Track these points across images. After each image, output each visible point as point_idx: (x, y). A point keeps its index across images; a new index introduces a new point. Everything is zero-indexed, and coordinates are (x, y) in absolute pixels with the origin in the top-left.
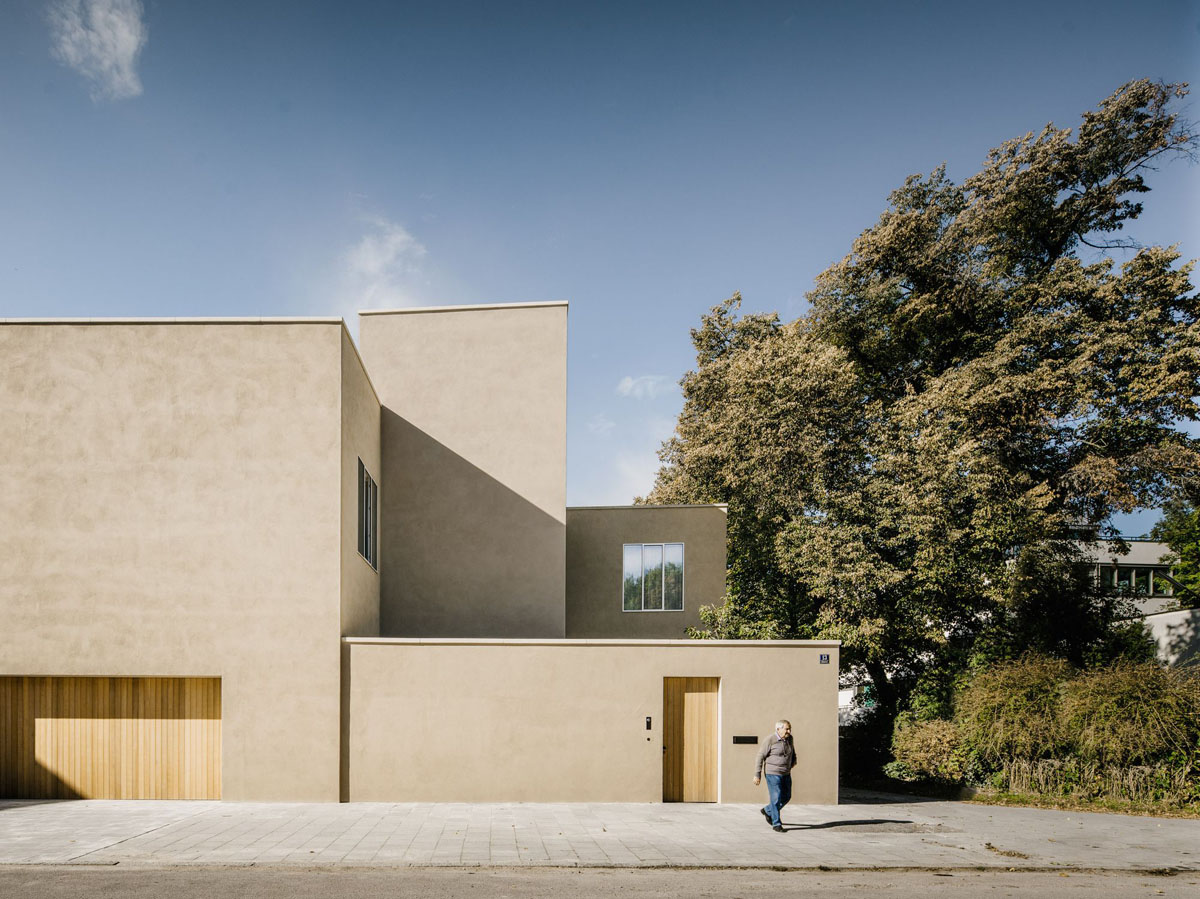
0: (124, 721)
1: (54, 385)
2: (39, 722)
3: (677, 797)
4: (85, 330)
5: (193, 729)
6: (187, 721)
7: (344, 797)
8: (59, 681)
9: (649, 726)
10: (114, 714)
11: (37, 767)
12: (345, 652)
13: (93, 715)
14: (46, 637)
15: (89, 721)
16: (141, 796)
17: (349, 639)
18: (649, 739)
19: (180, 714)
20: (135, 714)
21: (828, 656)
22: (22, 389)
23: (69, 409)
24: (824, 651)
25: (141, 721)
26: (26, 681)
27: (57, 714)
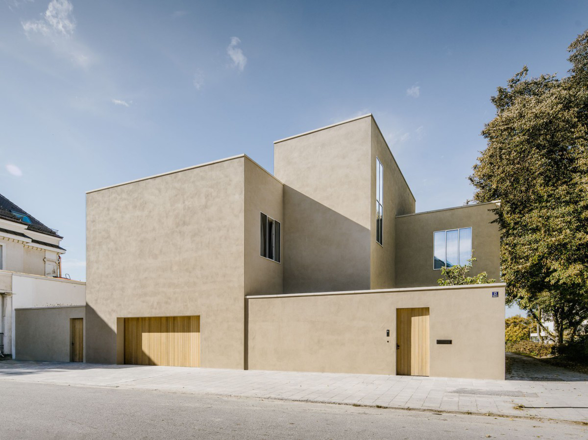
0: (170, 333)
1: (146, 203)
2: (144, 334)
3: (406, 372)
4: (155, 180)
5: (193, 337)
6: (191, 333)
7: (246, 368)
8: (150, 318)
9: (388, 335)
10: (167, 331)
11: (143, 353)
12: (246, 302)
13: (161, 332)
14: (143, 302)
15: (159, 333)
16: (176, 365)
17: (248, 297)
18: (388, 342)
19: (189, 331)
20: (174, 331)
21: (497, 293)
22: (136, 207)
23: (150, 212)
24: (495, 290)
25: (176, 333)
26: (140, 319)
27: (149, 332)
